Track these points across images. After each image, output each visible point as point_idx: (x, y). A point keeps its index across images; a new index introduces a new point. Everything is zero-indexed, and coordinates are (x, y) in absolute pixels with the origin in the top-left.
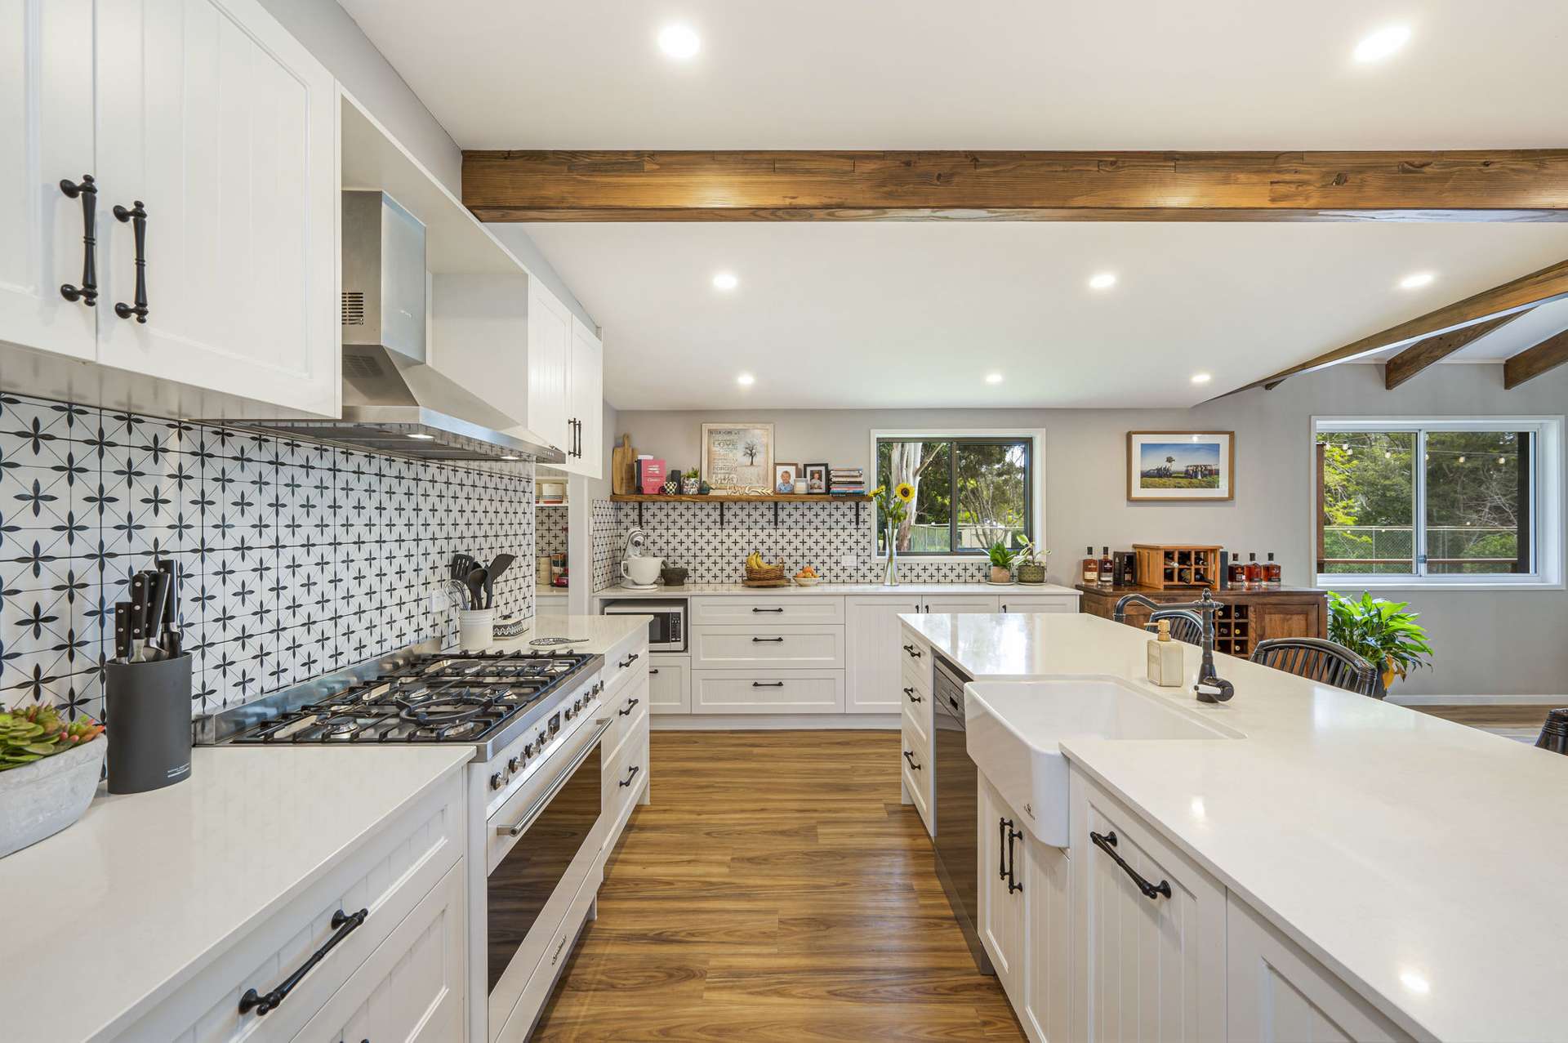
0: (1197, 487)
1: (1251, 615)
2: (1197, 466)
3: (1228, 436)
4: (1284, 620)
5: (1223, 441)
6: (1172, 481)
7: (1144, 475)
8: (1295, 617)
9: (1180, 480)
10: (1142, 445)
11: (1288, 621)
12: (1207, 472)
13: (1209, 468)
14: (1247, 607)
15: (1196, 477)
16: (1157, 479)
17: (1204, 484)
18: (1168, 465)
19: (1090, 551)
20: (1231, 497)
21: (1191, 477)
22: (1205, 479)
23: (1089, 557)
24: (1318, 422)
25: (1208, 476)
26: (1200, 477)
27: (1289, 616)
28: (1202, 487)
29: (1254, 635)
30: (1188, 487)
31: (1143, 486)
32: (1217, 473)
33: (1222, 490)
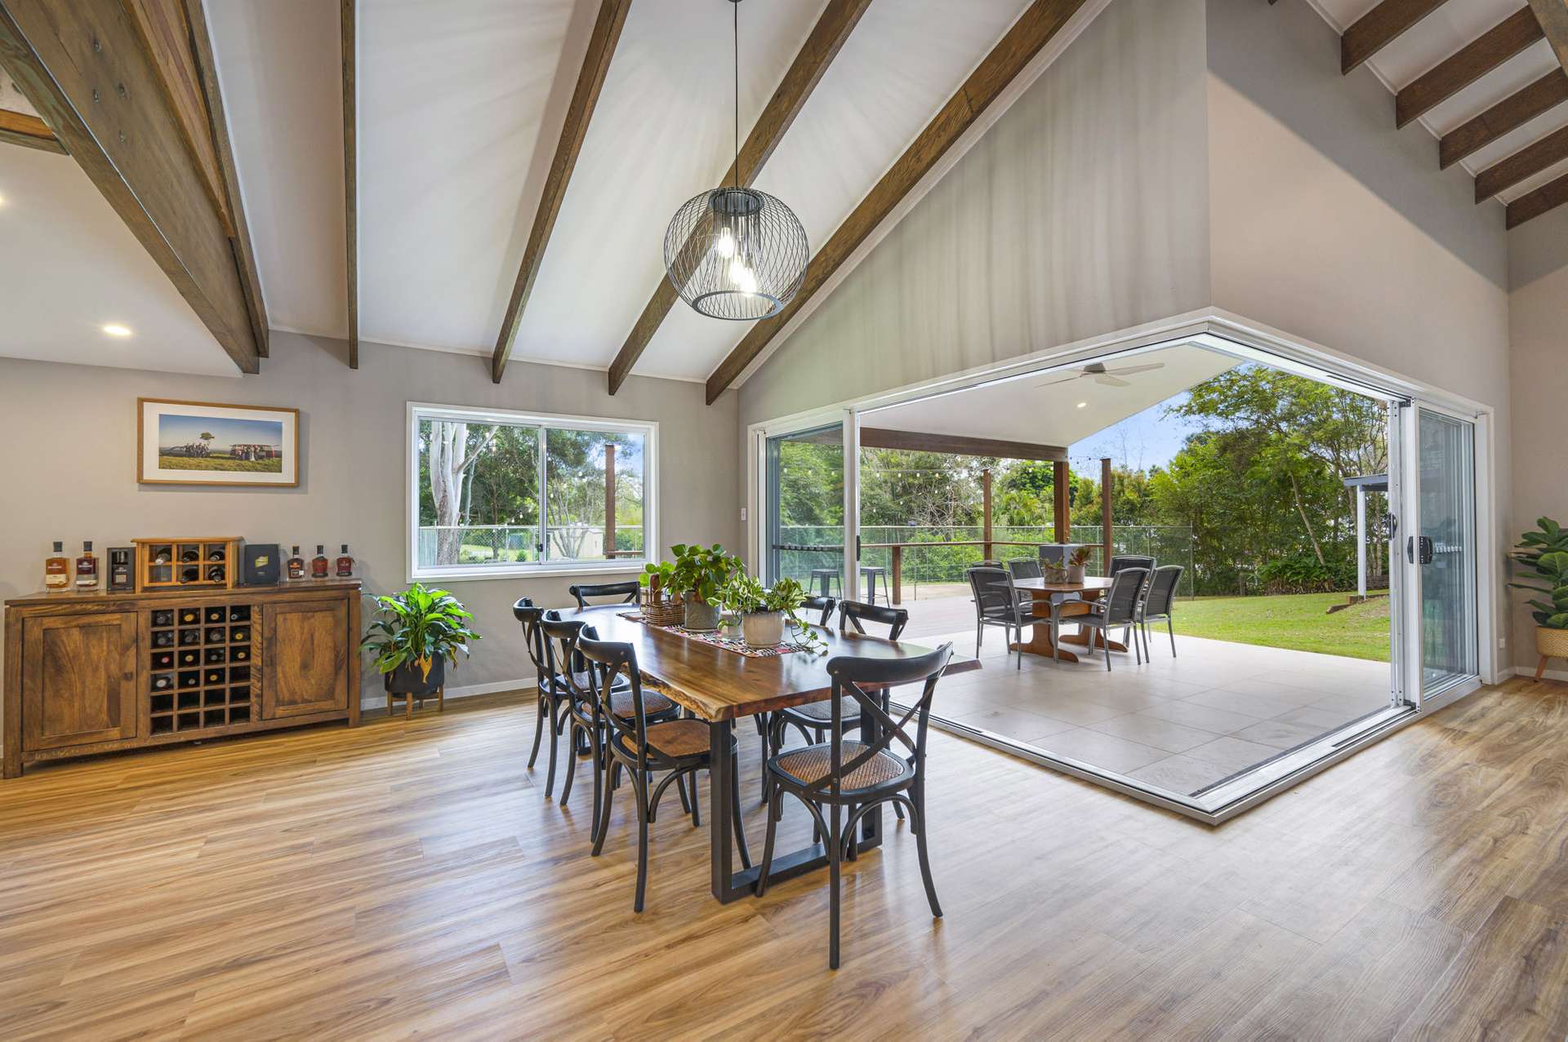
0: (248, 470)
1: (255, 616)
2: (249, 447)
3: (293, 414)
4: (304, 619)
5: (287, 421)
6: (212, 462)
7: (164, 453)
8: (318, 615)
9: (222, 461)
10: (160, 415)
11: (309, 618)
12: (264, 454)
13: (266, 449)
14: (248, 608)
15: (247, 458)
16: (186, 459)
17: (259, 467)
18: (204, 442)
19: (58, 546)
20: (297, 485)
21: (239, 457)
22: (260, 461)
23: (57, 555)
24: (414, 409)
25: (269, 459)
26: (253, 459)
27: (310, 614)
28: (257, 470)
29: (260, 639)
30: (236, 470)
31: (162, 466)
32: (279, 455)
33: (287, 475)
